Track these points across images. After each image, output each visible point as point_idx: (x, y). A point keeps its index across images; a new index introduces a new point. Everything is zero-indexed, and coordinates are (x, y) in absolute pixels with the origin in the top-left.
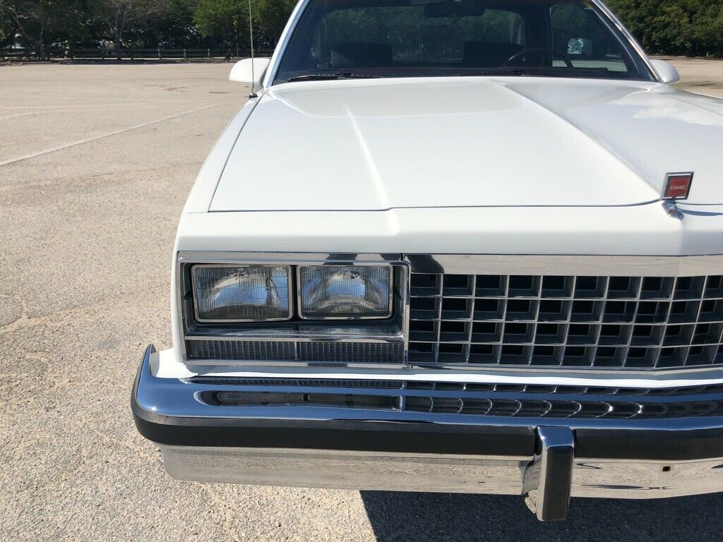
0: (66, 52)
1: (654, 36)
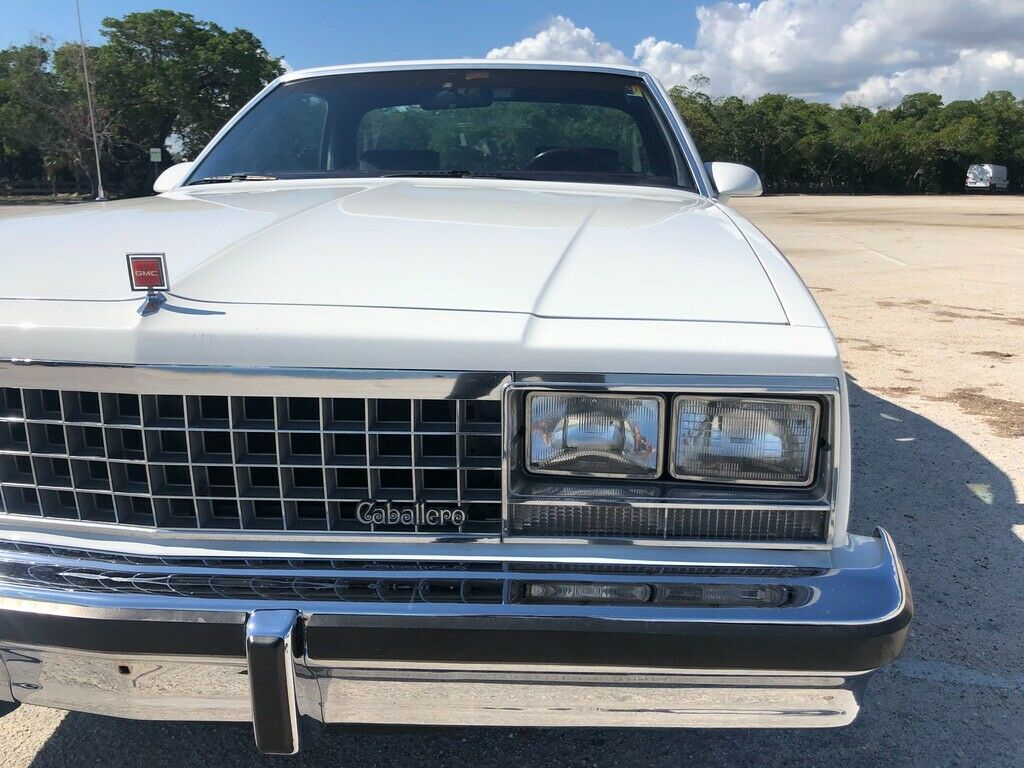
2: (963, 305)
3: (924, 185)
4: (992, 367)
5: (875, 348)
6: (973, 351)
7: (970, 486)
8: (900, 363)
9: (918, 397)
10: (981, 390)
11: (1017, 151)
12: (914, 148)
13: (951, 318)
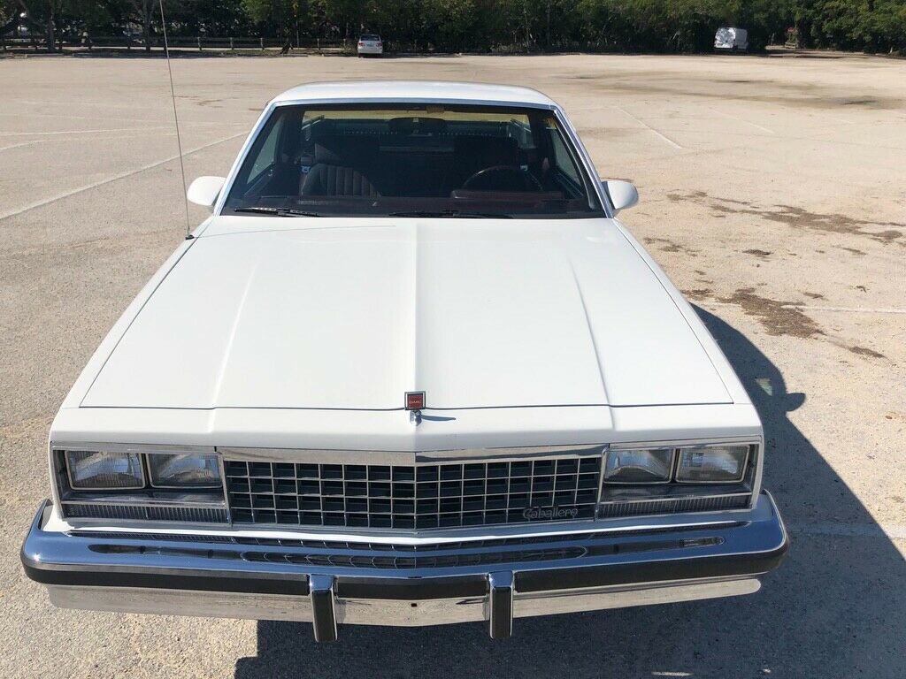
0: (83, 41)
1: (826, 26)
2: (730, 198)
3: (682, 45)
4: (758, 266)
5: (675, 248)
6: (745, 249)
7: (757, 380)
8: (696, 263)
9: (713, 299)
10: (753, 290)
11: (756, 16)
12: (674, 13)
13: (723, 213)
